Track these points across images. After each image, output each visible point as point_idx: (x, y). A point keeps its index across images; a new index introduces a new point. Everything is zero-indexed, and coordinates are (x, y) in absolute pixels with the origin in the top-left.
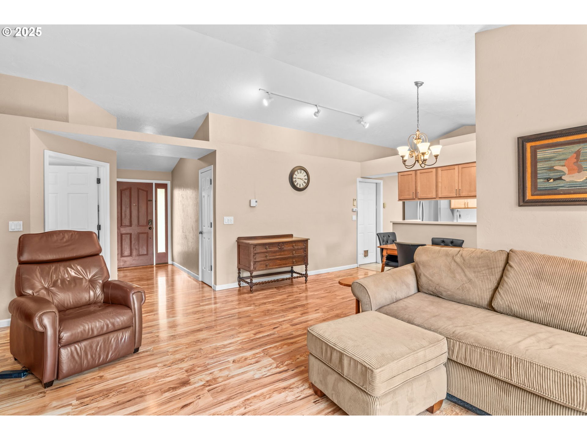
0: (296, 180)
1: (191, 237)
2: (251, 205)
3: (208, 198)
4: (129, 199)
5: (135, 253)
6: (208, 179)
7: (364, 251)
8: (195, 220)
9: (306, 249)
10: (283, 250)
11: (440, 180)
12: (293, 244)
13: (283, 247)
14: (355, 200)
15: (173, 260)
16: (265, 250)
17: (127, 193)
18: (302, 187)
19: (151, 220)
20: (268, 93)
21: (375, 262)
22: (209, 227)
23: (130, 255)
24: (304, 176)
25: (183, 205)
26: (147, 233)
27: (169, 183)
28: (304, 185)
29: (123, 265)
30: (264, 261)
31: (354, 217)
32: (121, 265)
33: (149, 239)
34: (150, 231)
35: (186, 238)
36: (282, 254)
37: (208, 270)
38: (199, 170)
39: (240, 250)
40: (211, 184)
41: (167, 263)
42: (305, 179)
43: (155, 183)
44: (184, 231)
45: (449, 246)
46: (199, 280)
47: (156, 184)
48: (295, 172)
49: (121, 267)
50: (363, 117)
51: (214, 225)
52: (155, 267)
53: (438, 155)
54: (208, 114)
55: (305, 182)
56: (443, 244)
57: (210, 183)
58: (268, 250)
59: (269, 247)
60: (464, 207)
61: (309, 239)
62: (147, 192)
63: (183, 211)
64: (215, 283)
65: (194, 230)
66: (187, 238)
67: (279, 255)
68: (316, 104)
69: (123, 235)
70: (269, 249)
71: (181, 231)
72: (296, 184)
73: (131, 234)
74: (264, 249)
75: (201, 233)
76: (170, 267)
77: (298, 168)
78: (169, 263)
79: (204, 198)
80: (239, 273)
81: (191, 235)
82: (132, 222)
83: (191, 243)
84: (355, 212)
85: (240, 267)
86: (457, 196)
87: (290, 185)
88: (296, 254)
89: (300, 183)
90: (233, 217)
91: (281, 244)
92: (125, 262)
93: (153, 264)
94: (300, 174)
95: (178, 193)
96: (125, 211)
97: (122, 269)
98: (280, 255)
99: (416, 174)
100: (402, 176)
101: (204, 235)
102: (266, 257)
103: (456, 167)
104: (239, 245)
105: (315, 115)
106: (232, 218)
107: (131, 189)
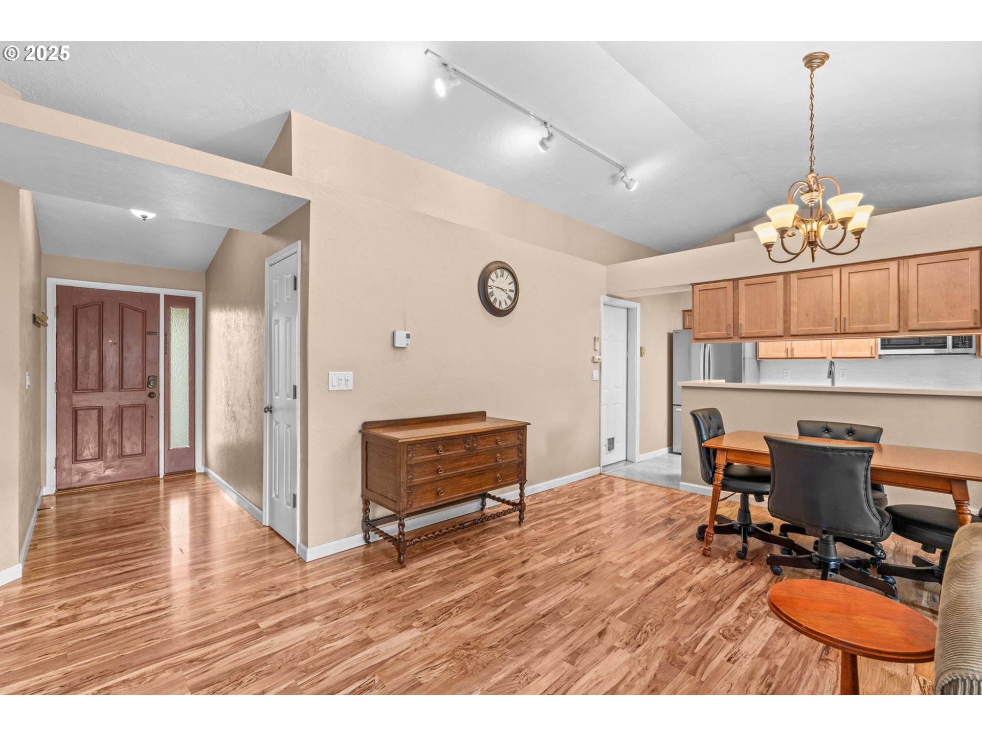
0: (492, 292)
1: (246, 418)
2: (397, 345)
3: (288, 324)
4: (97, 329)
5: (110, 452)
6: (290, 277)
7: (608, 439)
8: (255, 378)
9: (521, 448)
10: (476, 452)
11: (794, 299)
12: (497, 436)
13: (475, 445)
14: (598, 338)
15: (206, 464)
16: (436, 455)
17: (93, 314)
18: (503, 307)
19: (153, 376)
20: (445, 65)
21: (625, 459)
22: (288, 396)
23: (97, 457)
24: (509, 284)
25: (229, 344)
26: (144, 407)
27: (199, 296)
28: (509, 303)
29: (79, 481)
30: (433, 482)
31: (596, 374)
32: (74, 481)
33: (148, 419)
34: (150, 402)
35: (234, 417)
36: (473, 461)
37: (285, 502)
38: (266, 259)
39: (370, 454)
40: (295, 289)
41: (194, 471)
42: (511, 291)
43: (165, 295)
44: (230, 403)
45: (844, 439)
46: (264, 524)
47: (166, 297)
48: (491, 273)
49: (73, 486)
50: (626, 167)
51: (301, 391)
52: (162, 481)
53: (862, 230)
54: (290, 112)
55: (509, 297)
56: (827, 435)
57: (293, 287)
58: (443, 453)
59: (443, 446)
60: (785, 356)
61: (530, 424)
62: (144, 313)
63: (229, 357)
64: (305, 542)
65: (252, 402)
66: (235, 420)
67: (466, 465)
68: (545, 119)
69: (79, 412)
70: (445, 451)
71: (224, 401)
72: (492, 299)
73: (100, 410)
74: (433, 454)
75: (269, 409)
76: (199, 481)
77: (496, 265)
78: (197, 472)
79: (276, 326)
80: (366, 510)
81: (246, 412)
82: (104, 381)
83: (246, 430)
84: (597, 363)
85: (370, 495)
86: (838, 331)
87: (480, 301)
88: (503, 459)
89: (501, 299)
90: (352, 372)
91: (471, 438)
92: (85, 473)
93: (159, 476)
94: (500, 279)
95: (218, 318)
96: (87, 356)
97: (75, 491)
98: (469, 465)
99: (736, 288)
100: (701, 292)
101: (278, 415)
102: (437, 472)
103: (836, 272)
104: (367, 442)
105: (542, 143)
106: (350, 375)
107: (101, 306)
